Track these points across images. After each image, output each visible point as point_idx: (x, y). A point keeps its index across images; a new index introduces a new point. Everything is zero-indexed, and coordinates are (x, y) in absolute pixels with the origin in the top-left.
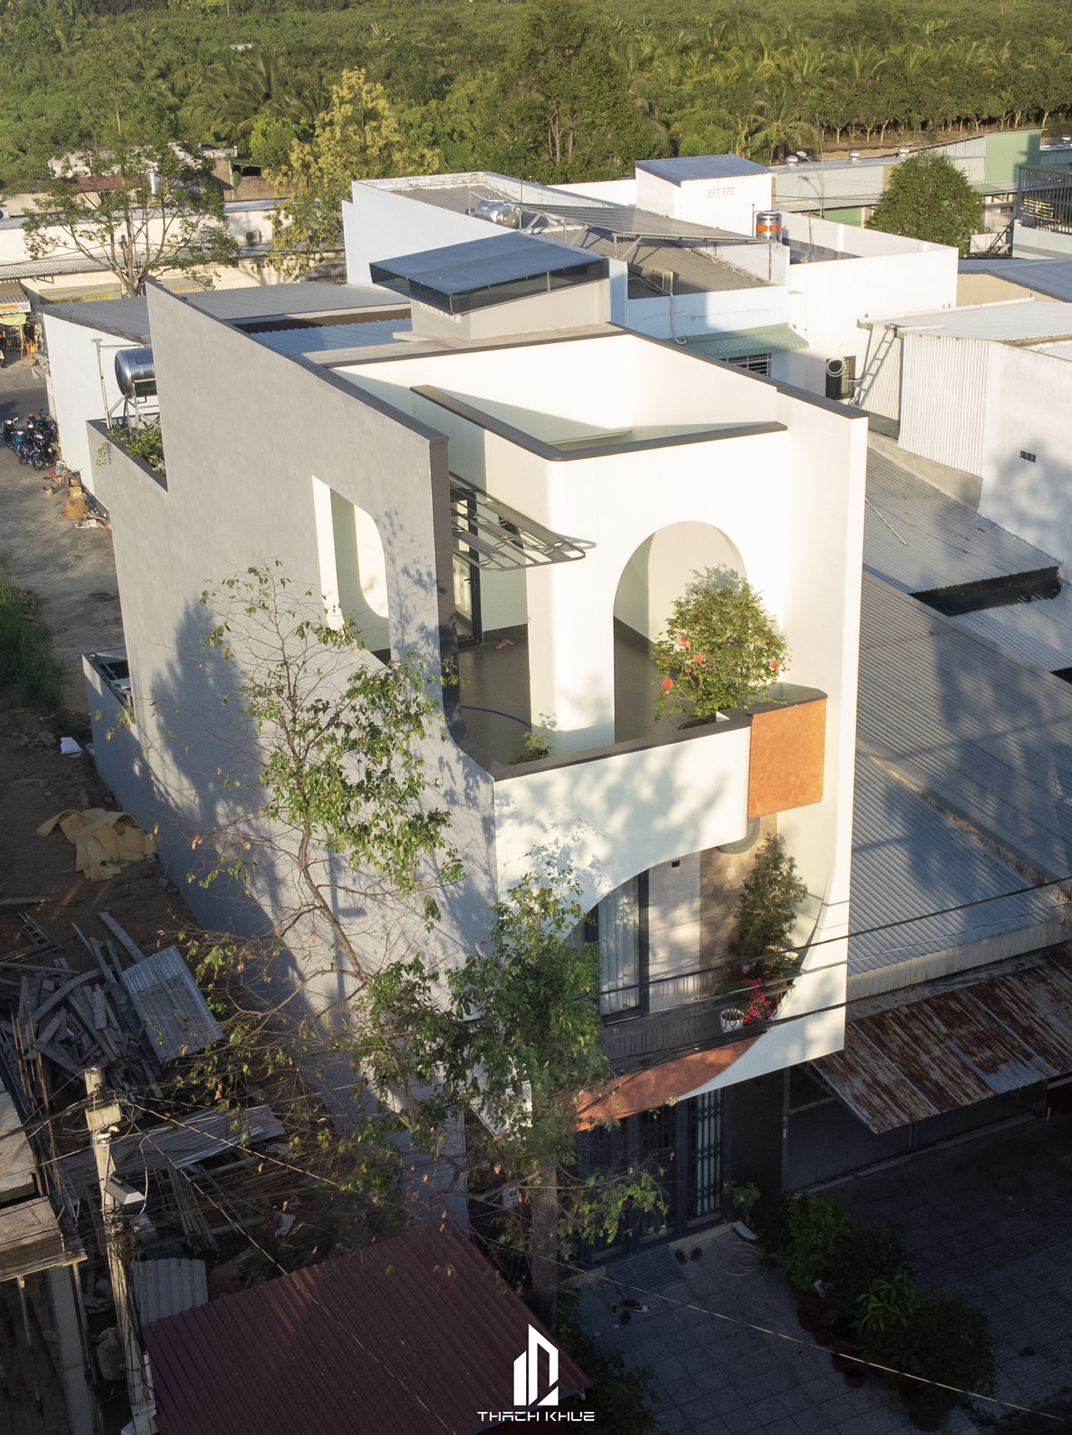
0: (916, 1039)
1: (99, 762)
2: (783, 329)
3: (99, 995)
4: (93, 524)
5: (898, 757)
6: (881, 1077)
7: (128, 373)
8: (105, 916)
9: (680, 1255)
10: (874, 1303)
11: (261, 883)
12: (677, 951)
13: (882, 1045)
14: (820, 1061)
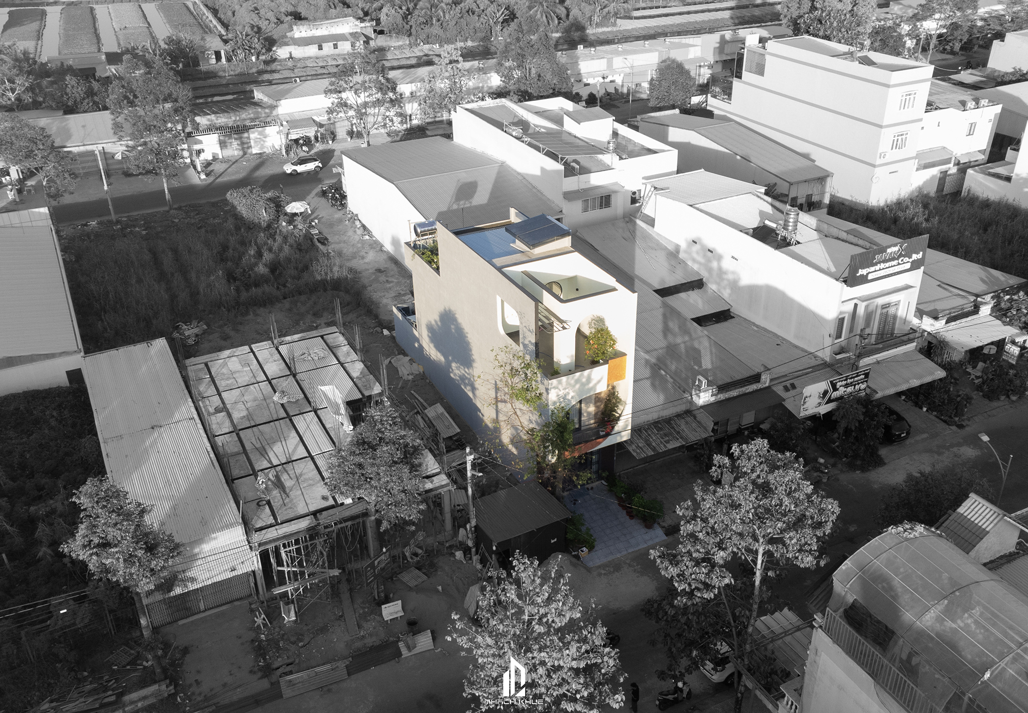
0: (649, 435)
1: (398, 339)
2: (616, 184)
3: (419, 417)
4: (367, 237)
5: (647, 352)
6: (640, 445)
7: (419, 230)
8: (412, 392)
9: (588, 489)
10: (636, 499)
11: (469, 388)
12: (589, 413)
13: (640, 436)
14: (625, 441)
